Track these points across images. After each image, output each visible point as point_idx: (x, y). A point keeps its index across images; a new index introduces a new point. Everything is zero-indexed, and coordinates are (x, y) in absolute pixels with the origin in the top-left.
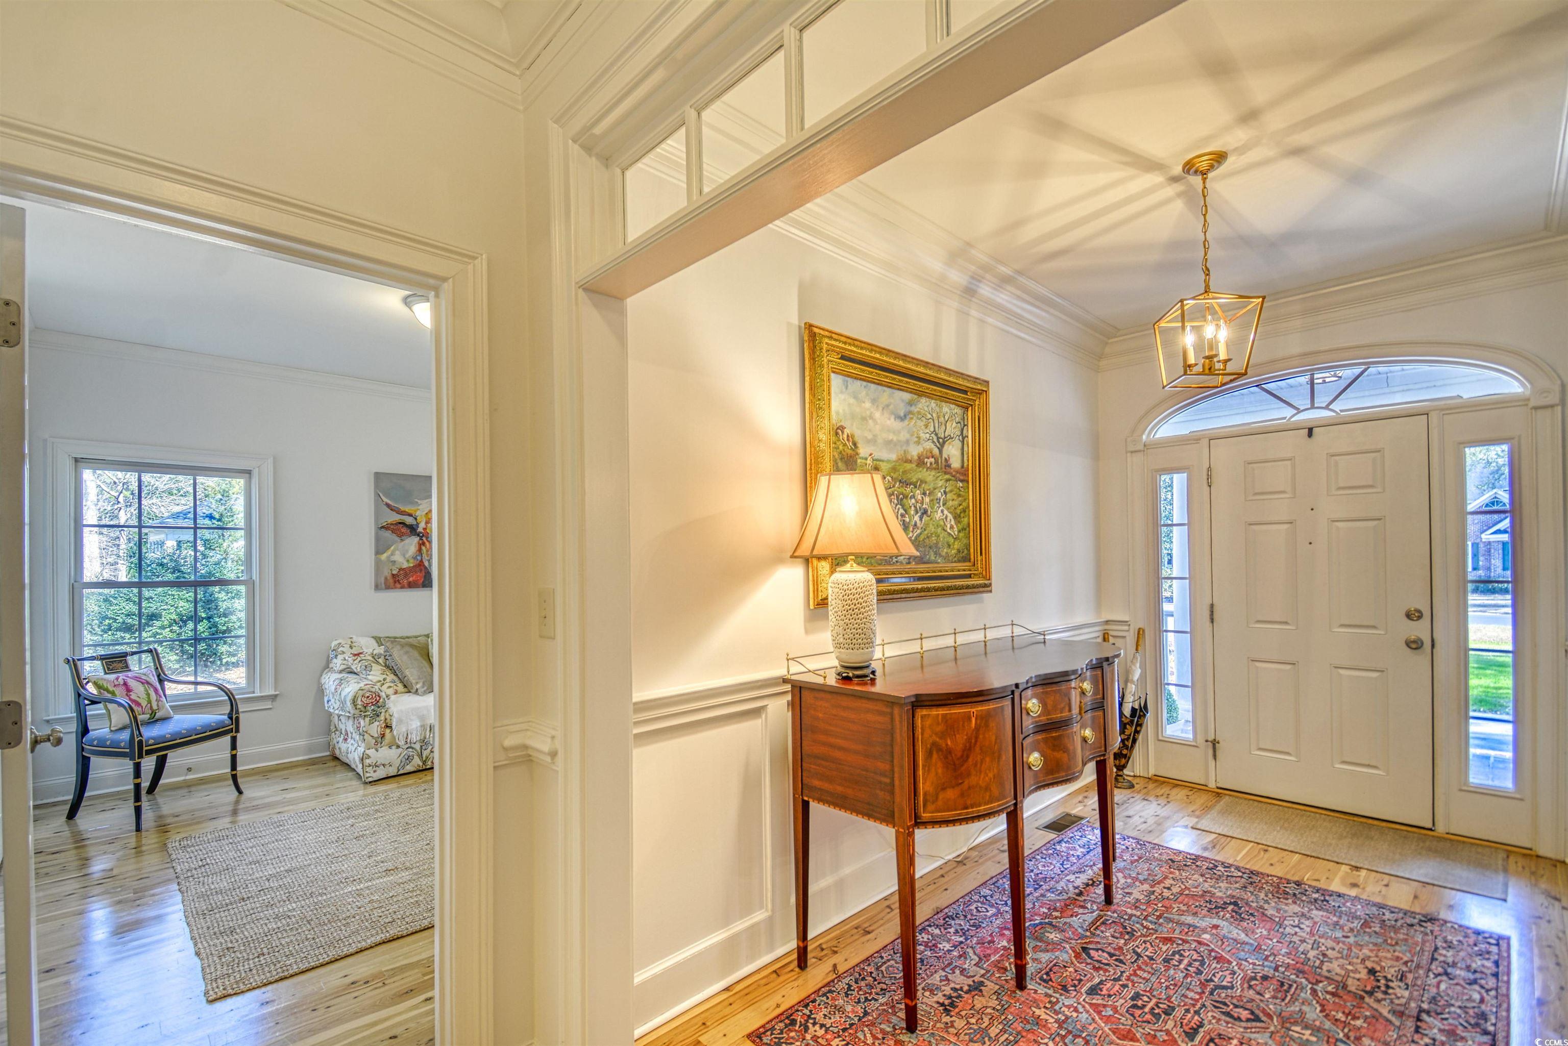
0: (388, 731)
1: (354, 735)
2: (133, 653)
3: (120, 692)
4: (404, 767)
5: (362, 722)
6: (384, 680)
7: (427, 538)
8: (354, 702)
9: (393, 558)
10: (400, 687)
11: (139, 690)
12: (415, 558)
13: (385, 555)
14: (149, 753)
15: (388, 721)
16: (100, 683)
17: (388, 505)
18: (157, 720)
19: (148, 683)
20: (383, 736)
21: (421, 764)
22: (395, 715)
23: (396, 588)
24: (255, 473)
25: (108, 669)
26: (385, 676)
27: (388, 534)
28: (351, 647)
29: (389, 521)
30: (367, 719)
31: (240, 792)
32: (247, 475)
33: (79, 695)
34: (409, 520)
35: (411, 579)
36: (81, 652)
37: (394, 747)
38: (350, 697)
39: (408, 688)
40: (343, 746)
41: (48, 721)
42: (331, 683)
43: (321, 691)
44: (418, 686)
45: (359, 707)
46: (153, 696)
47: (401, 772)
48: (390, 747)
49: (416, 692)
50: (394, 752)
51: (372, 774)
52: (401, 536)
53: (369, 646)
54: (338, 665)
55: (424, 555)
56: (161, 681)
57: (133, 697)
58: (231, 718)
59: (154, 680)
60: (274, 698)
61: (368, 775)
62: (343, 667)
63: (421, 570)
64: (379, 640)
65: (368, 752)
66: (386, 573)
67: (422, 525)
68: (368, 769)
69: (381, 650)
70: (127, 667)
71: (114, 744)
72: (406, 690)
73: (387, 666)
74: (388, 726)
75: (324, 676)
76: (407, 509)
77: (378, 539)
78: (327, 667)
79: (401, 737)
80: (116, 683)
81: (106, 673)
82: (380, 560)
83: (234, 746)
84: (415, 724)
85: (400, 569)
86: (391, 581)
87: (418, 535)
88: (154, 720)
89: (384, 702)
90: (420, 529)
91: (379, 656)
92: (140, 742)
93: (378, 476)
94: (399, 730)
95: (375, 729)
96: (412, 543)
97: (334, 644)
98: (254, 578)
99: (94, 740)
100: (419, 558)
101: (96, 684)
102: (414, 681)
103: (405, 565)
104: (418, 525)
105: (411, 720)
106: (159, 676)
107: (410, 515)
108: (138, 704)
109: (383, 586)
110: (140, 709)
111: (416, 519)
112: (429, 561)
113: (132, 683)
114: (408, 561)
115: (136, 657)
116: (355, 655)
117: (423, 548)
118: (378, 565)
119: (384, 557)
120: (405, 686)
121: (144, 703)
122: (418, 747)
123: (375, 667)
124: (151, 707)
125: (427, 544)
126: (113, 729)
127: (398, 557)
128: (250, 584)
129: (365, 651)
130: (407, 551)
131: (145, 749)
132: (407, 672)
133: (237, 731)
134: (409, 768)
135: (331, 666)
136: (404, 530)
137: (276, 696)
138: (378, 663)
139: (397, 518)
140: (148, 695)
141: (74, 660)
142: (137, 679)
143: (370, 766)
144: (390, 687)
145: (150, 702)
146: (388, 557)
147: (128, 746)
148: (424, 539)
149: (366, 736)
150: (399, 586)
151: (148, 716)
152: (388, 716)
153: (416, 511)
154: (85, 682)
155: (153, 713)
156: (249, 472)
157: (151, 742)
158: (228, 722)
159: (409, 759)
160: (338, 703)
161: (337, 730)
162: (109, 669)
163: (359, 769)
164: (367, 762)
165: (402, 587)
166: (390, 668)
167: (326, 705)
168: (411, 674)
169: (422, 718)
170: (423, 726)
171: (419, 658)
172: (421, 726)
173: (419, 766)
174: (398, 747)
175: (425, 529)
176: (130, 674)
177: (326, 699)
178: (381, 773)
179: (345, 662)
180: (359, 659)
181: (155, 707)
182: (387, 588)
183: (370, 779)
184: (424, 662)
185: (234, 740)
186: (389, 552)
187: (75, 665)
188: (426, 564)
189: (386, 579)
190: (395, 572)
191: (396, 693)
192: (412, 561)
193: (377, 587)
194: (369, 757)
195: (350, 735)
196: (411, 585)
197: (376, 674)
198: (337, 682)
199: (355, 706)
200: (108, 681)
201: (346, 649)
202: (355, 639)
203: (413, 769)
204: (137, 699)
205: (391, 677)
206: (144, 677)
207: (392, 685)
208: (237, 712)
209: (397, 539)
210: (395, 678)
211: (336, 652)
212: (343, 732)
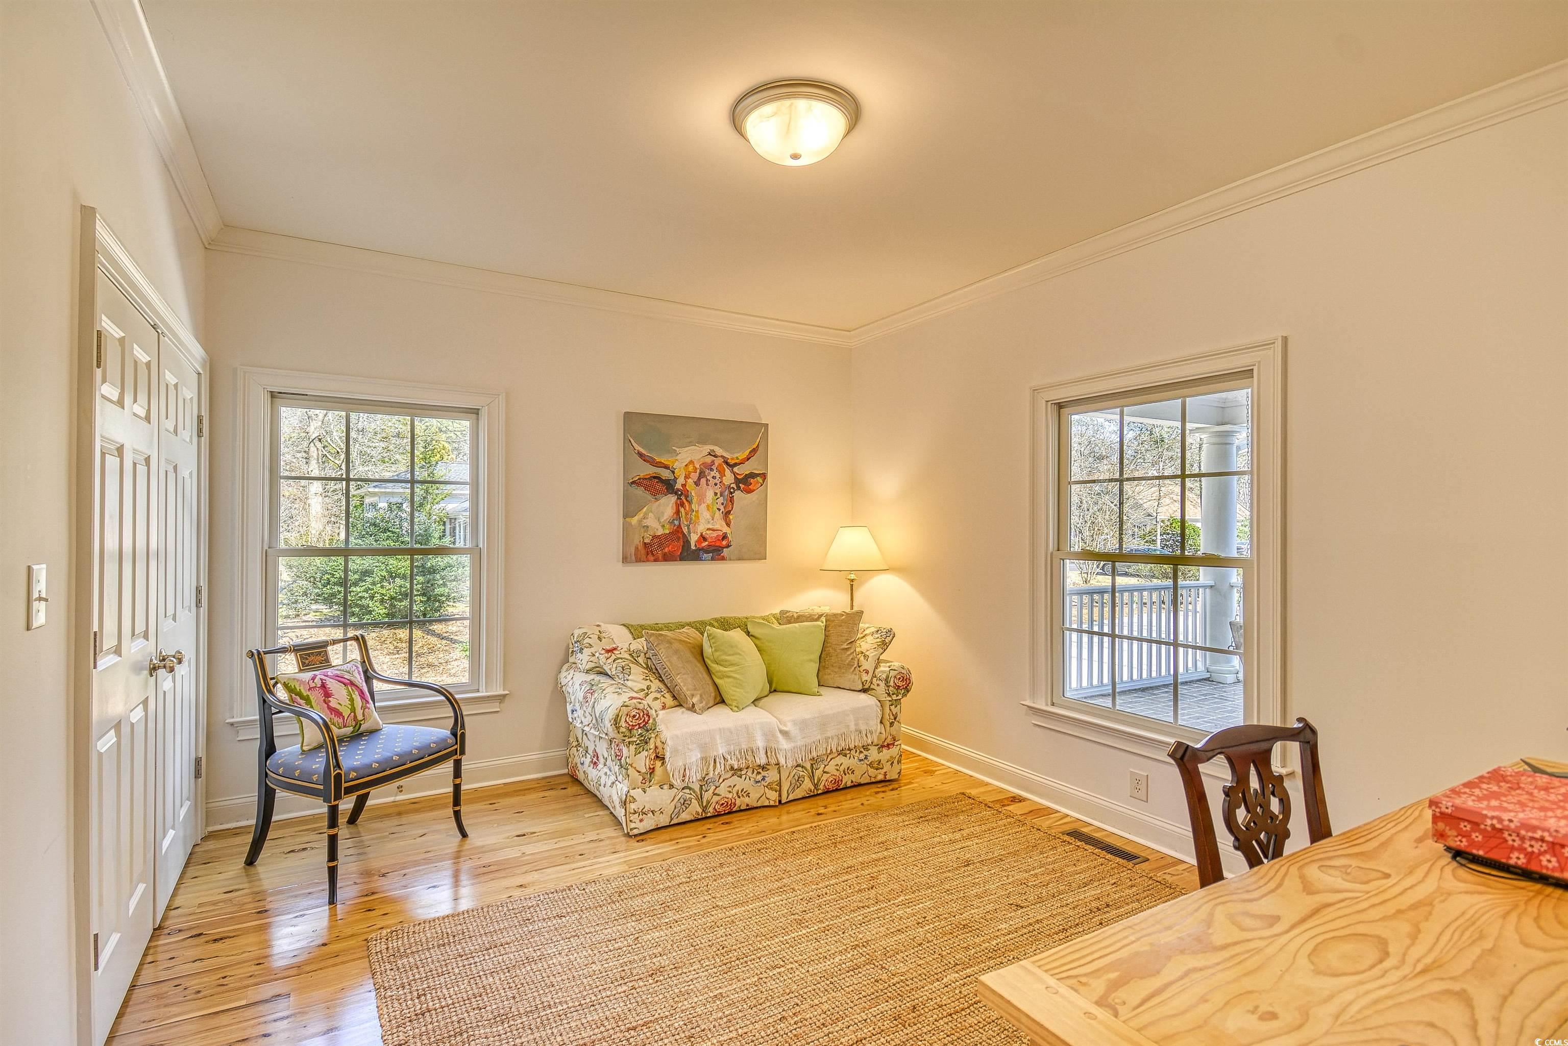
0: (658, 763)
1: (609, 762)
2: (335, 642)
3: (316, 697)
4: (678, 814)
5: (625, 750)
6: (648, 688)
7: (686, 497)
8: (616, 722)
9: (647, 522)
10: (669, 700)
11: (340, 695)
12: (671, 523)
13: (636, 518)
14: (349, 791)
15: (660, 750)
16: (292, 684)
17: (641, 455)
18: (361, 734)
19: (352, 683)
20: (652, 771)
21: (700, 810)
22: (669, 742)
23: (648, 561)
24: (484, 413)
25: (303, 664)
26: (648, 683)
27: (639, 491)
28: (600, 639)
29: (642, 475)
30: (632, 747)
31: (464, 835)
32: (474, 416)
33: (264, 701)
34: (665, 474)
35: (666, 550)
36: (275, 637)
37: (666, 787)
38: (610, 715)
39: (679, 702)
40: (592, 773)
41: (232, 724)
42: (577, 686)
43: (559, 695)
44: (695, 700)
45: (622, 730)
46: (358, 702)
47: (675, 821)
48: (661, 787)
49: (692, 709)
50: (667, 794)
51: (638, 824)
52: (655, 494)
53: (621, 638)
54: (584, 662)
55: (683, 519)
56: (368, 679)
57: (333, 703)
58: (454, 734)
59: (360, 680)
60: (501, 698)
61: (633, 825)
62: (591, 665)
63: (679, 538)
64: (636, 631)
65: (632, 792)
66: (637, 541)
67: (681, 481)
68: (633, 817)
69: (639, 644)
70: (326, 662)
71: (306, 776)
72: (676, 703)
73: (648, 668)
74: (660, 758)
75: (563, 674)
76: (663, 460)
77: (626, 497)
78: (566, 659)
79: (676, 773)
80: (313, 685)
81: (301, 671)
82: (630, 524)
83: (457, 773)
84: (695, 756)
85: (654, 537)
86: (643, 552)
87: (676, 493)
88: (357, 736)
89: (655, 724)
90: (678, 486)
91: (638, 652)
92: (338, 777)
93: (629, 417)
94: (674, 763)
95: (642, 761)
96: (668, 503)
97: (577, 632)
98: (481, 546)
99: (280, 766)
100: (676, 523)
101: (286, 685)
102: (688, 693)
103: (660, 532)
104: (676, 479)
105: (691, 750)
106: (366, 672)
107: (667, 467)
108: (339, 714)
109: (633, 558)
110: (341, 721)
111: (673, 472)
112: (688, 526)
113: (332, 685)
114: (663, 526)
115: (339, 647)
116: (608, 651)
117: (682, 510)
118: (627, 530)
119: (634, 521)
120: (674, 697)
121: (346, 712)
122: (696, 787)
123: (635, 669)
124: (355, 717)
125: (686, 504)
126: (305, 748)
127: (651, 522)
128: (475, 552)
129: (620, 646)
130: (663, 513)
131: (344, 785)
132: (679, 680)
133: (463, 752)
134: (685, 816)
135: (571, 660)
136: (659, 486)
137: (504, 696)
138: (637, 663)
139: (651, 470)
140: (352, 700)
141: (259, 653)
142: (339, 678)
143: (635, 812)
144: (656, 699)
145: (353, 710)
146: (640, 521)
147: (321, 781)
148: (683, 498)
149: (631, 771)
150: (652, 558)
151: (351, 729)
152: (659, 744)
153: (674, 463)
154: (272, 682)
155: (358, 724)
156: (476, 412)
157: (353, 775)
158: (451, 740)
159: (685, 803)
160: (589, 718)
161: (579, 745)
162: (305, 665)
163: (620, 812)
164: (632, 807)
165: (656, 560)
166: (654, 671)
167: (570, 715)
168: (685, 682)
169: (703, 747)
170: (704, 759)
171: (692, 659)
172: (702, 759)
173: (697, 813)
174: (671, 786)
175: (684, 485)
176: (330, 672)
177: (569, 708)
178: (649, 823)
179: (592, 659)
180: (613, 657)
181: (360, 717)
182: (638, 560)
183: (636, 832)
184: (699, 665)
185: (458, 765)
186: (640, 515)
187: (261, 661)
188: (685, 530)
189: (637, 548)
190: (647, 541)
191: (664, 708)
192: (667, 526)
193: (625, 560)
194: (634, 800)
195: (602, 760)
196: (667, 558)
197: (637, 679)
198: (586, 687)
199: (618, 728)
200: (301, 682)
201: (594, 640)
202: (604, 627)
203: (689, 818)
204: (338, 707)
205: (656, 684)
206: (347, 676)
207: (659, 695)
208: (463, 727)
209: (650, 497)
210: (661, 686)
211: (580, 645)
212: (590, 751)
